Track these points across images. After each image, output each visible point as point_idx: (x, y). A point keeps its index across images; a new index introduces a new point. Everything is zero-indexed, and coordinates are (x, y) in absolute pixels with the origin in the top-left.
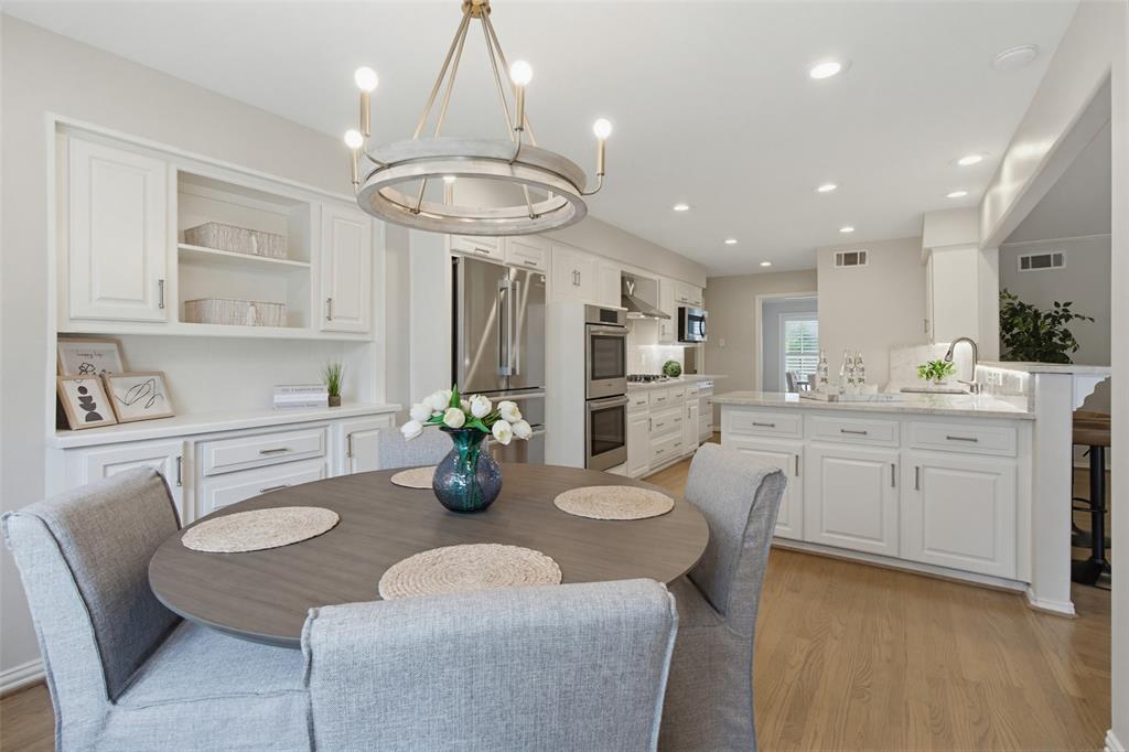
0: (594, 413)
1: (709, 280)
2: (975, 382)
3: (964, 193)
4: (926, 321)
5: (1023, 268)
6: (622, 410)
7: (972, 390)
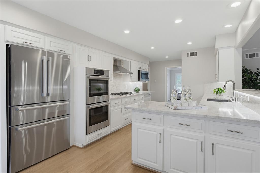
0: (90, 110)
1: (150, 63)
2: (234, 97)
3: (230, 26)
4: (216, 74)
5: (246, 58)
6: (107, 107)
7: (233, 100)
